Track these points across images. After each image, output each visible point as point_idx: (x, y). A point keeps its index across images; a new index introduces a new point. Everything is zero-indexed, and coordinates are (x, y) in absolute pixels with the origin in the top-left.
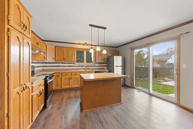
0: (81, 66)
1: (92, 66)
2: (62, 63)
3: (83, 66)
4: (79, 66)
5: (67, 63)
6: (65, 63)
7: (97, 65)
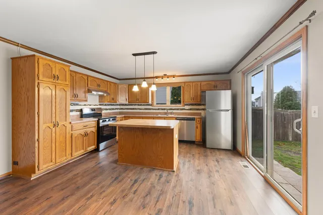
0: (162, 109)
1: (178, 109)
2: (138, 105)
3: (164, 109)
4: (159, 109)
5: (144, 105)
6: (141, 105)
7: (187, 107)
